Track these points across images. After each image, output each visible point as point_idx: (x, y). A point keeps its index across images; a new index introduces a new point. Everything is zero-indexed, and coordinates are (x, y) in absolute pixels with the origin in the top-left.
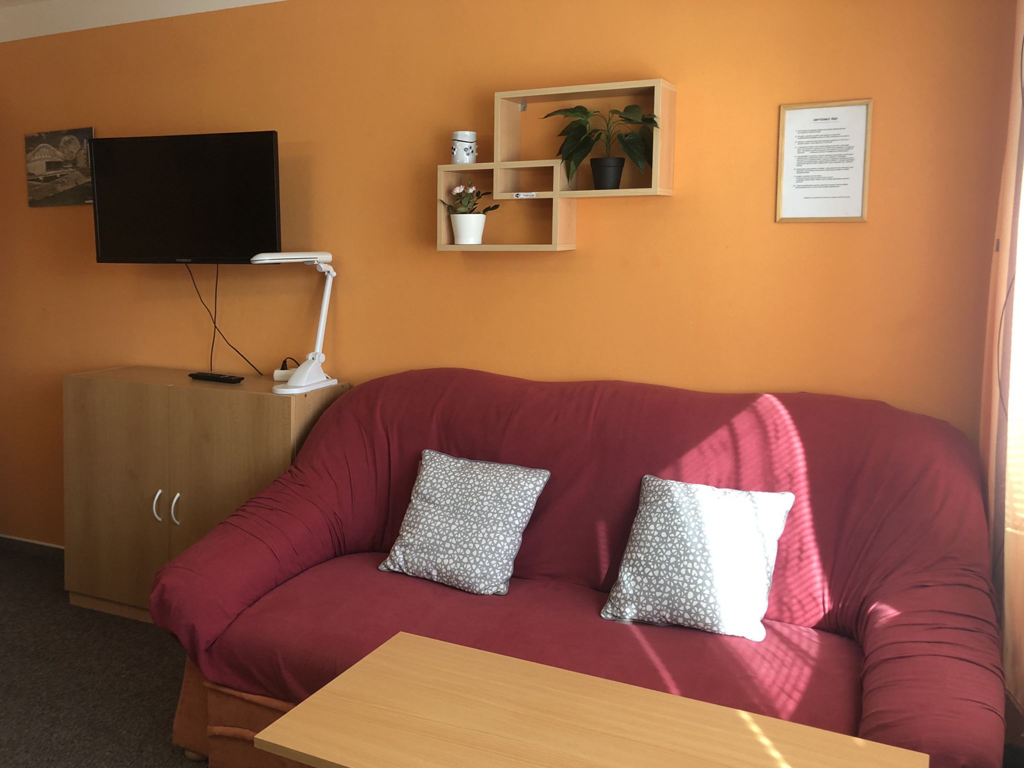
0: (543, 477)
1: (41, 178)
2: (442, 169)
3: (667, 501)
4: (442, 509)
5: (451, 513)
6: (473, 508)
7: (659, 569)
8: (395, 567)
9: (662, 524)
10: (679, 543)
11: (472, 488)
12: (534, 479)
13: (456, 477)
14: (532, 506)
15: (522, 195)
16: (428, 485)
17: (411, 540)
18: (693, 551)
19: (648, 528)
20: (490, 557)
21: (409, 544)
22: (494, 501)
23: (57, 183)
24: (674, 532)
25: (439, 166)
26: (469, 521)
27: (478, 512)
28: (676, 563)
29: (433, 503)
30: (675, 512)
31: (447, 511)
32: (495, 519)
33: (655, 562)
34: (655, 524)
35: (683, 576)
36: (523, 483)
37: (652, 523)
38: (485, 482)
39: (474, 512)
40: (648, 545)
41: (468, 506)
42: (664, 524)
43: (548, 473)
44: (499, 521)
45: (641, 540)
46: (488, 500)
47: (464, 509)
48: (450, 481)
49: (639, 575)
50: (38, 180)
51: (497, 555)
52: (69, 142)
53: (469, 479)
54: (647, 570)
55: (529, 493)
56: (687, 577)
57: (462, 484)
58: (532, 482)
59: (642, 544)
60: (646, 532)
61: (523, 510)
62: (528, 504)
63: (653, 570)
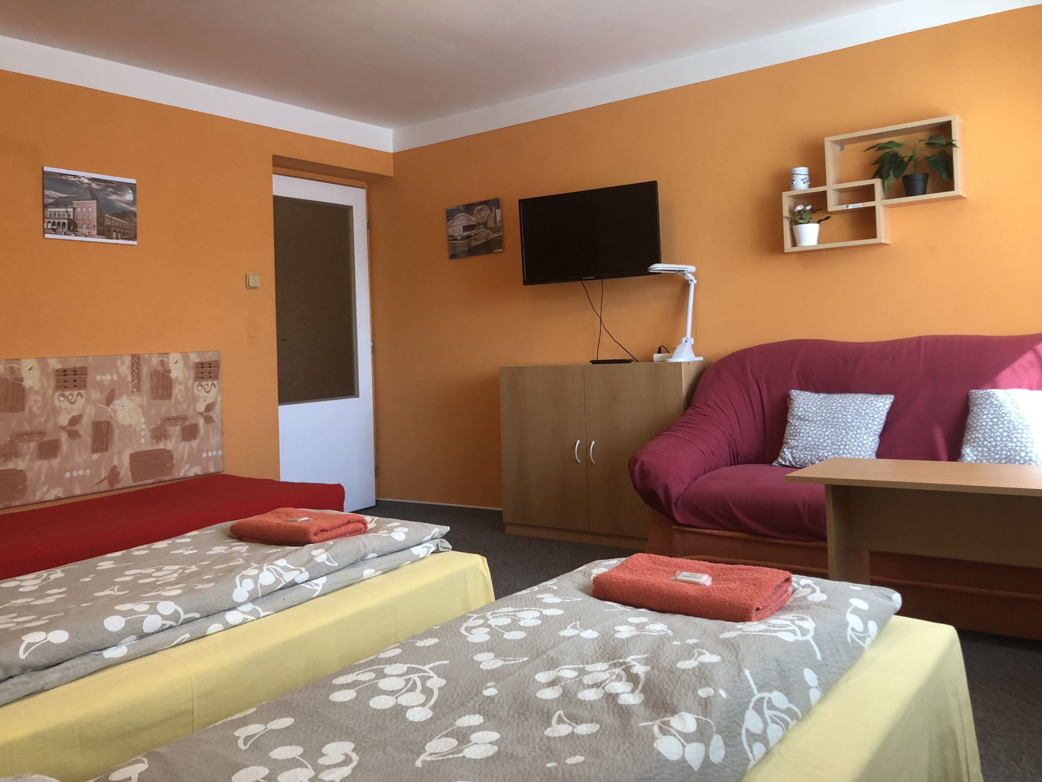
0: (890, 399)
1: (459, 238)
2: (785, 195)
3: (993, 400)
4: (815, 423)
5: (823, 425)
6: (840, 420)
7: (996, 441)
8: (786, 462)
9: (992, 414)
10: (1009, 423)
11: (836, 408)
12: (883, 400)
13: (822, 403)
14: (884, 417)
15: (851, 207)
16: (801, 409)
17: (796, 444)
18: (1020, 427)
19: (981, 418)
20: (859, 449)
21: (795, 446)
22: (856, 415)
23: (471, 240)
24: (1003, 417)
25: (783, 193)
26: (839, 428)
27: (844, 422)
28: (1008, 436)
29: (807, 420)
30: (1001, 406)
31: (819, 424)
32: (858, 426)
33: (991, 437)
34: (987, 415)
35: (1015, 443)
36: (875, 403)
37: (984, 415)
38: (845, 404)
39: (841, 423)
40: (984, 428)
41: (836, 420)
42: (994, 414)
43: (893, 396)
44: (862, 427)
45: (977, 426)
46: (850, 415)
47: (833, 422)
48: (817, 405)
49: (980, 446)
50: (456, 240)
51: (864, 448)
52: (481, 210)
53: (832, 403)
54: (986, 443)
55: (881, 409)
56: (1019, 444)
57: (827, 407)
58: (882, 402)
59: (978, 428)
60: (980, 420)
61: (878, 420)
62: (881, 416)
63: (990, 442)
